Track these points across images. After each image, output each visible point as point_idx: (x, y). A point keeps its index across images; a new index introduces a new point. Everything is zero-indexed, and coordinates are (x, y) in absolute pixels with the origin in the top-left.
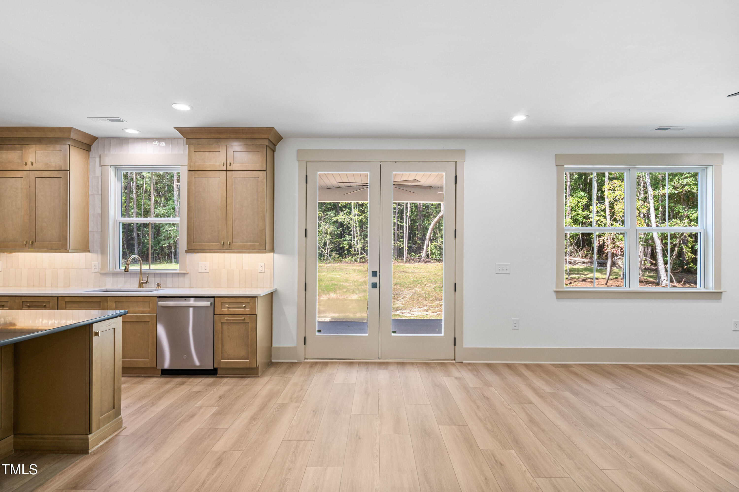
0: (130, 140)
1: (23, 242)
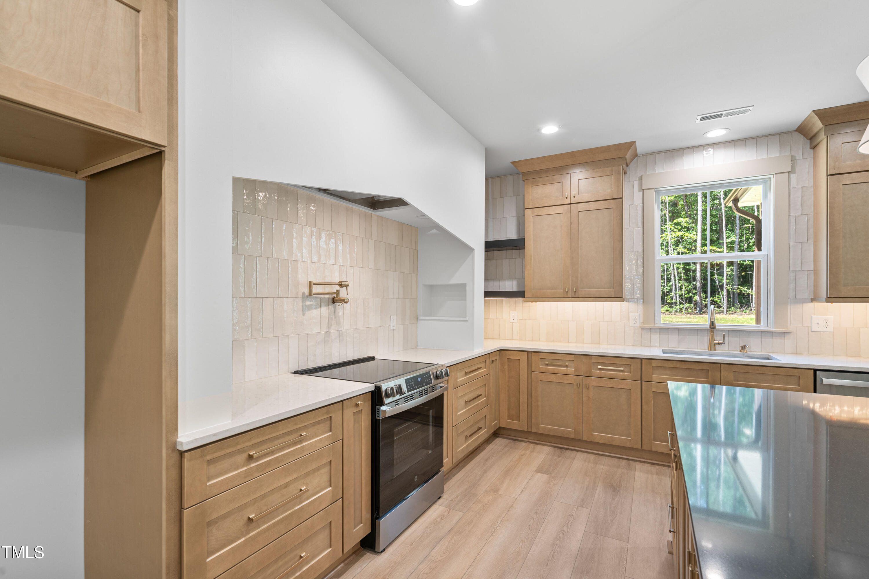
0: (686, 151)
1: (564, 289)
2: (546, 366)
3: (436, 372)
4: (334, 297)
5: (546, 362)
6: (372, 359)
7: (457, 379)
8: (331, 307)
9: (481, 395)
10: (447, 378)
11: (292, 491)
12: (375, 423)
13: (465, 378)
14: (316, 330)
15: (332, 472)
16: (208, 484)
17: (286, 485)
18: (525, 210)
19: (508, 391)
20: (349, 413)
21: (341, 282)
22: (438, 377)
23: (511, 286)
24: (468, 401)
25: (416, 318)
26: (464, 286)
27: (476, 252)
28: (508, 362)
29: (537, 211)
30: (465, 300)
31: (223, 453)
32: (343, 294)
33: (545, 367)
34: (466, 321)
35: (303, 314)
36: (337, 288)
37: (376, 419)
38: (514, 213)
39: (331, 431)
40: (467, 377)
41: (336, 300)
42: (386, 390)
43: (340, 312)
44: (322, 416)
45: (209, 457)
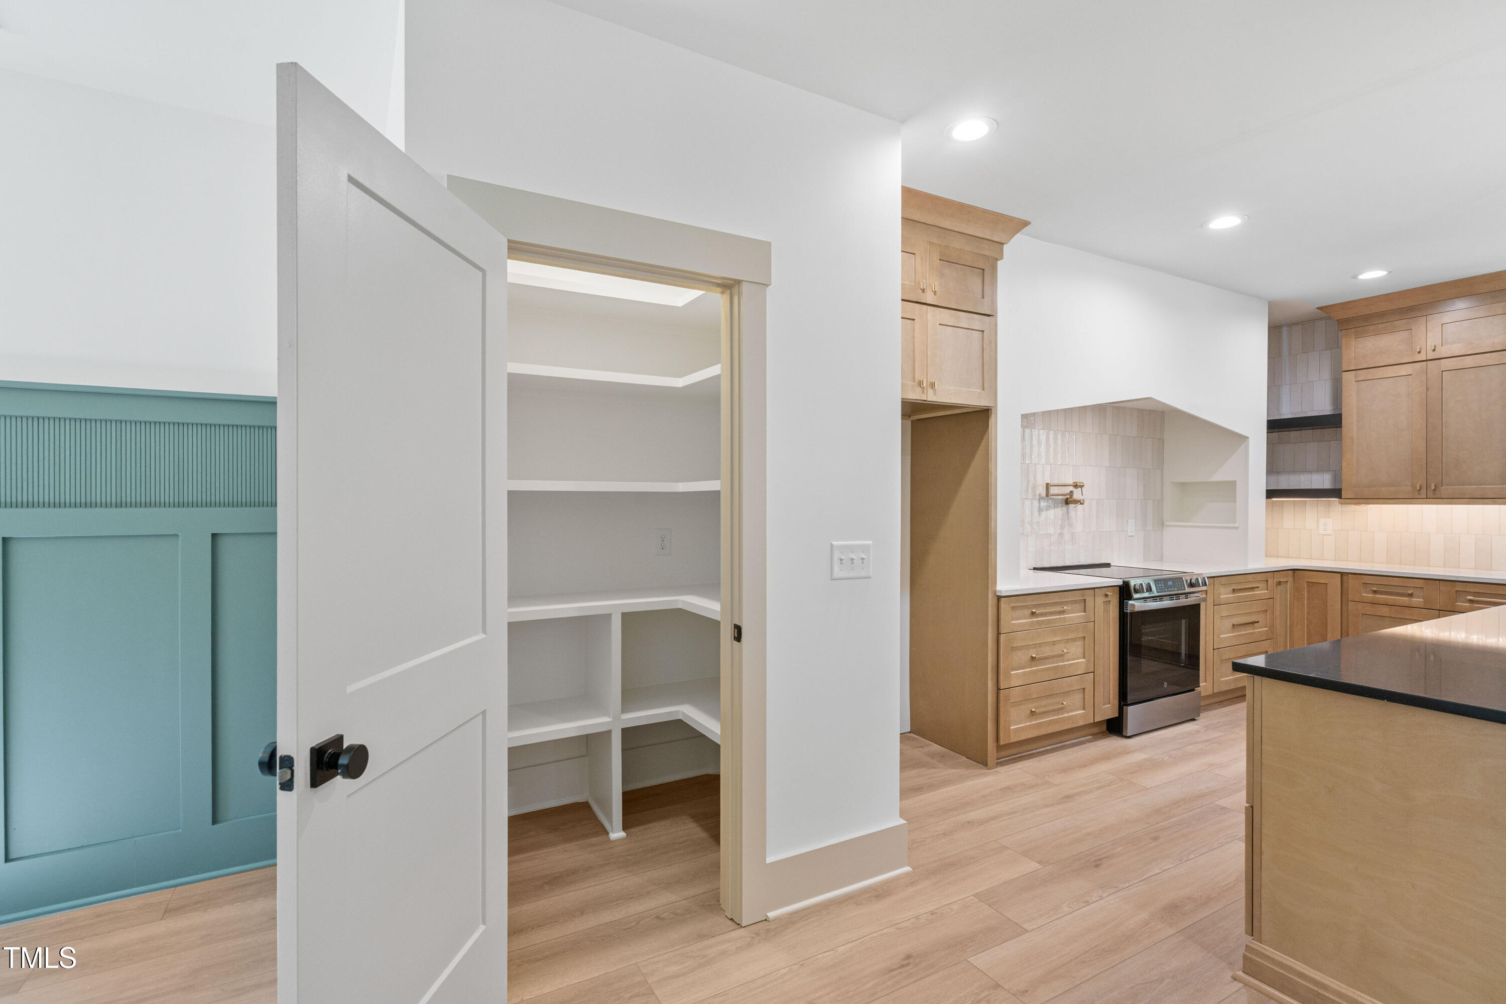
1: (1413, 486)
2: (1373, 594)
3: (1191, 580)
4: (1067, 499)
5: (1374, 589)
6: (1108, 565)
7: (1220, 594)
8: (1065, 508)
9: (1258, 622)
10: (1204, 588)
11: (1057, 649)
12: (1123, 616)
13: (1232, 595)
14: (1051, 530)
15: (1086, 648)
16: (1012, 622)
17: (1054, 643)
18: (1343, 373)
19: (1308, 626)
20: (1100, 600)
21: (1076, 483)
22: (1193, 585)
23: (1323, 481)
24: (1236, 625)
25: (1161, 524)
26: (1233, 484)
27: (1251, 442)
28: (1308, 586)
29: (1363, 375)
30: (1235, 501)
31: (1019, 604)
32: (1077, 495)
33: (1371, 595)
34: (1236, 528)
35: (1039, 515)
36: (1071, 488)
37: (1124, 612)
38: (1326, 375)
39: (1085, 612)
40: (1235, 595)
41: (1071, 501)
42: (1135, 585)
43: (1072, 513)
44: (1078, 596)
45: (1013, 605)
